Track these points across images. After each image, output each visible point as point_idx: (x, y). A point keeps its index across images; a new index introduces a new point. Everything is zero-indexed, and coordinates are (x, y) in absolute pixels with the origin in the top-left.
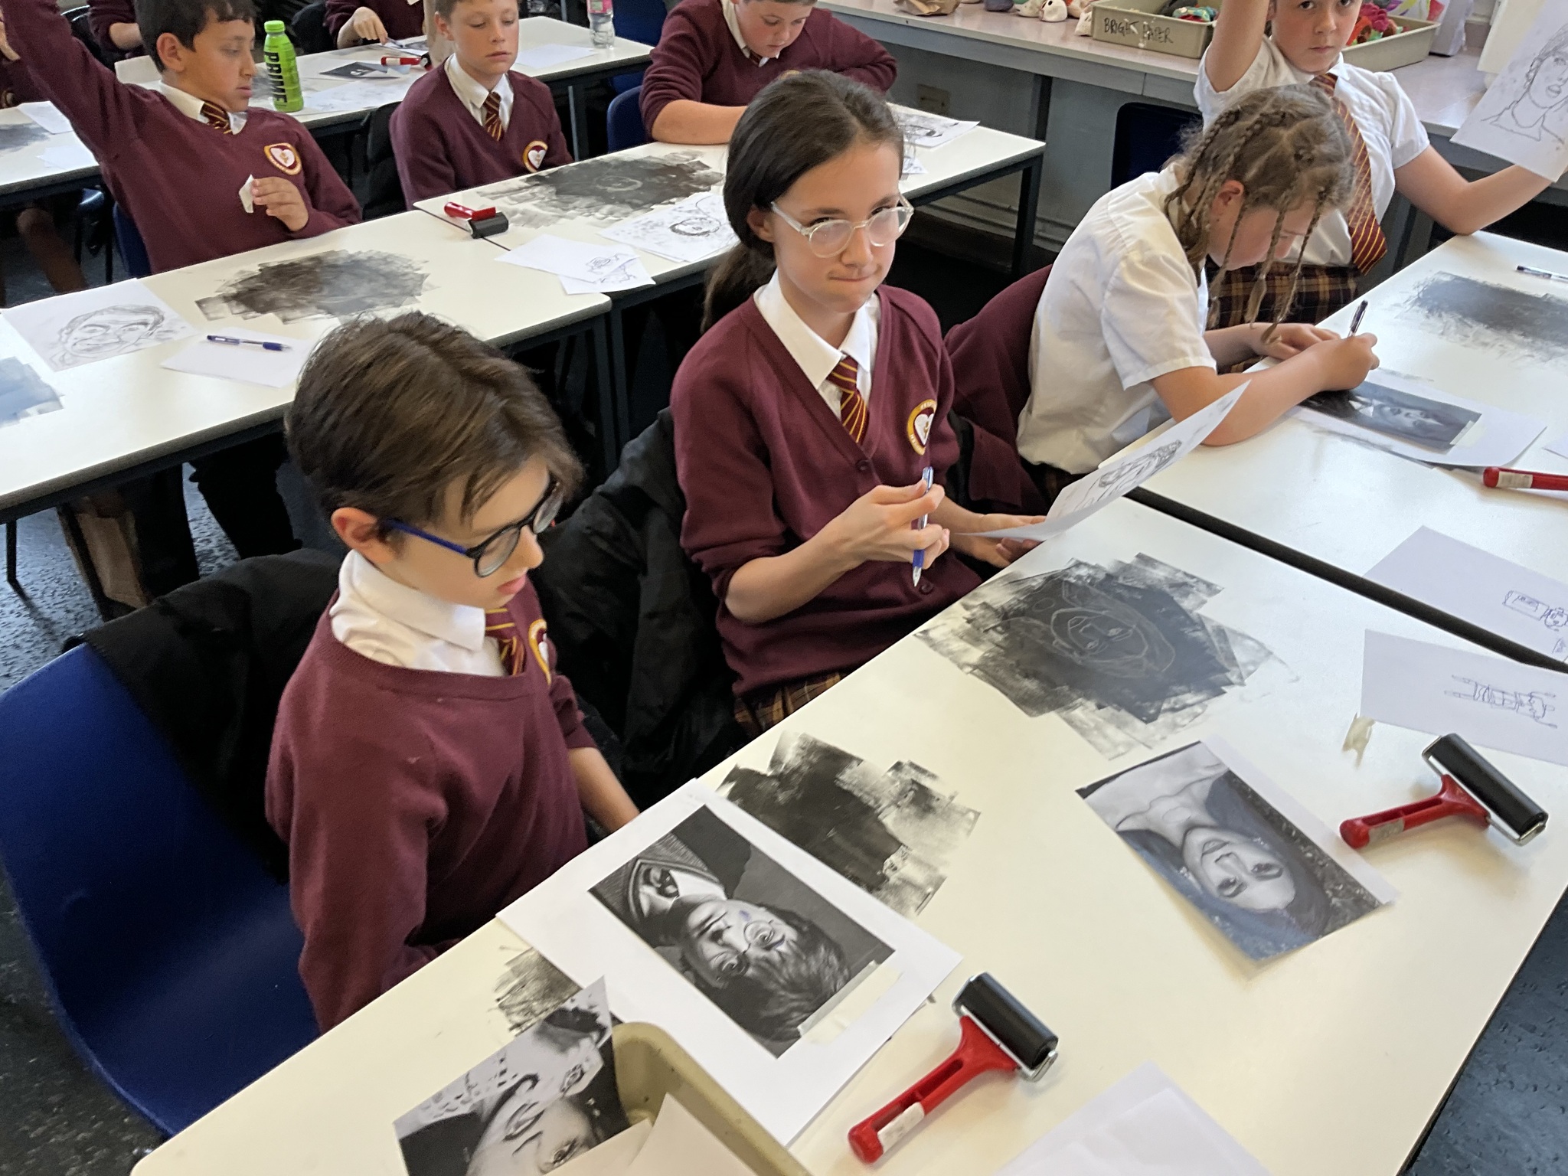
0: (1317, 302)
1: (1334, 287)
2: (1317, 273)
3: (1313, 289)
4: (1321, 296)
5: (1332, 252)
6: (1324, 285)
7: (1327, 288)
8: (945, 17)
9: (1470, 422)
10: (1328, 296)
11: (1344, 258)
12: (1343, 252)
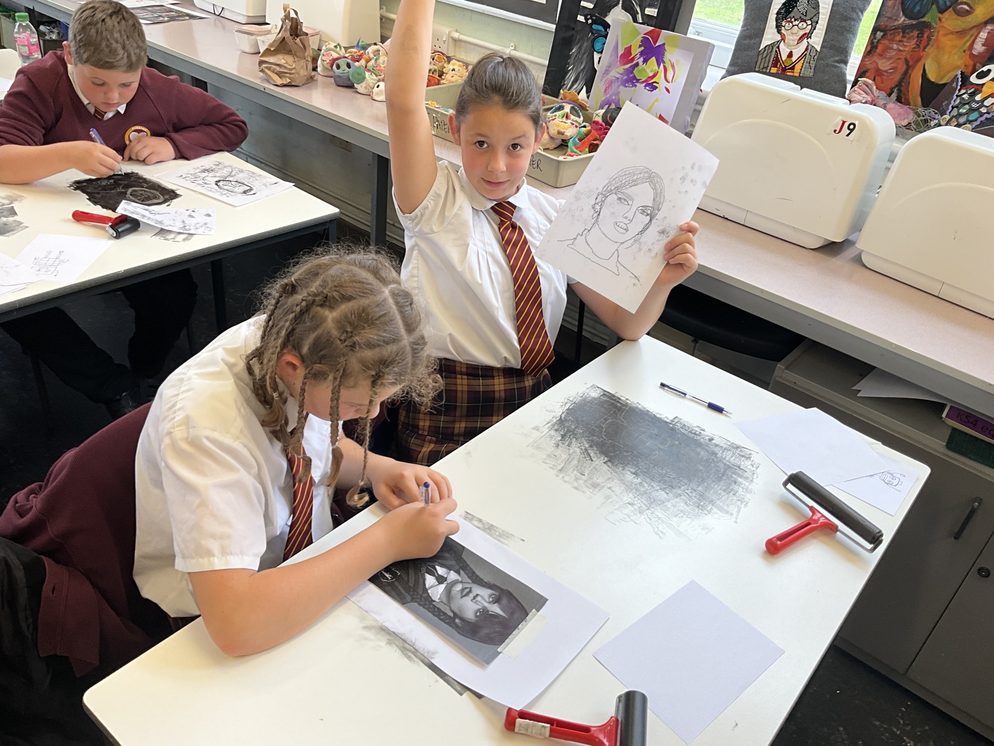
0: (493, 400)
1: (509, 387)
2: (495, 374)
3: (490, 388)
4: (497, 395)
5: (505, 358)
6: (499, 385)
7: (502, 387)
8: (295, 88)
9: (534, 610)
10: (503, 394)
11: (515, 362)
12: (515, 358)
